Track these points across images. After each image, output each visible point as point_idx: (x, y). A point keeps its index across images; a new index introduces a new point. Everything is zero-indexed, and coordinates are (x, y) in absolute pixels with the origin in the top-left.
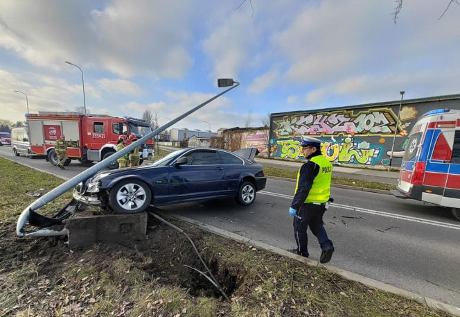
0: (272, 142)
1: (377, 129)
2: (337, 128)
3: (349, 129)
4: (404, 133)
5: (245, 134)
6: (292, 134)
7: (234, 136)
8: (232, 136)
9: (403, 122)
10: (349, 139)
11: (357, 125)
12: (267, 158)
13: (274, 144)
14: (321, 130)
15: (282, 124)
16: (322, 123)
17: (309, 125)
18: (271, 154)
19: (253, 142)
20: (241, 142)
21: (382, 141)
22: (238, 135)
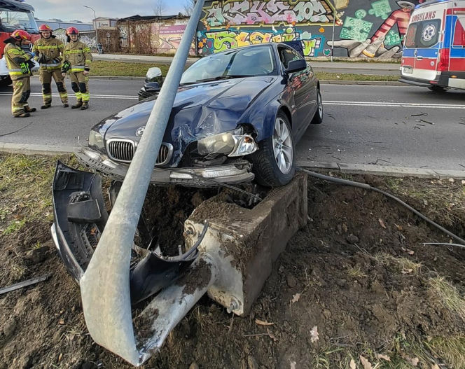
0: (200, 34)
1: (316, 18)
2: (277, 17)
3: (289, 18)
4: (340, 22)
5: (157, 25)
6: (226, 24)
7: (138, 28)
8: (134, 28)
9: (339, 11)
10: (290, 30)
11: (297, 13)
12: (194, 57)
13: (203, 38)
14: (259, 19)
15: (211, 12)
16: (260, 11)
17: (246, 13)
18: (201, 51)
19: (171, 36)
20: (150, 35)
21: (322, 30)
22: (145, 27)
